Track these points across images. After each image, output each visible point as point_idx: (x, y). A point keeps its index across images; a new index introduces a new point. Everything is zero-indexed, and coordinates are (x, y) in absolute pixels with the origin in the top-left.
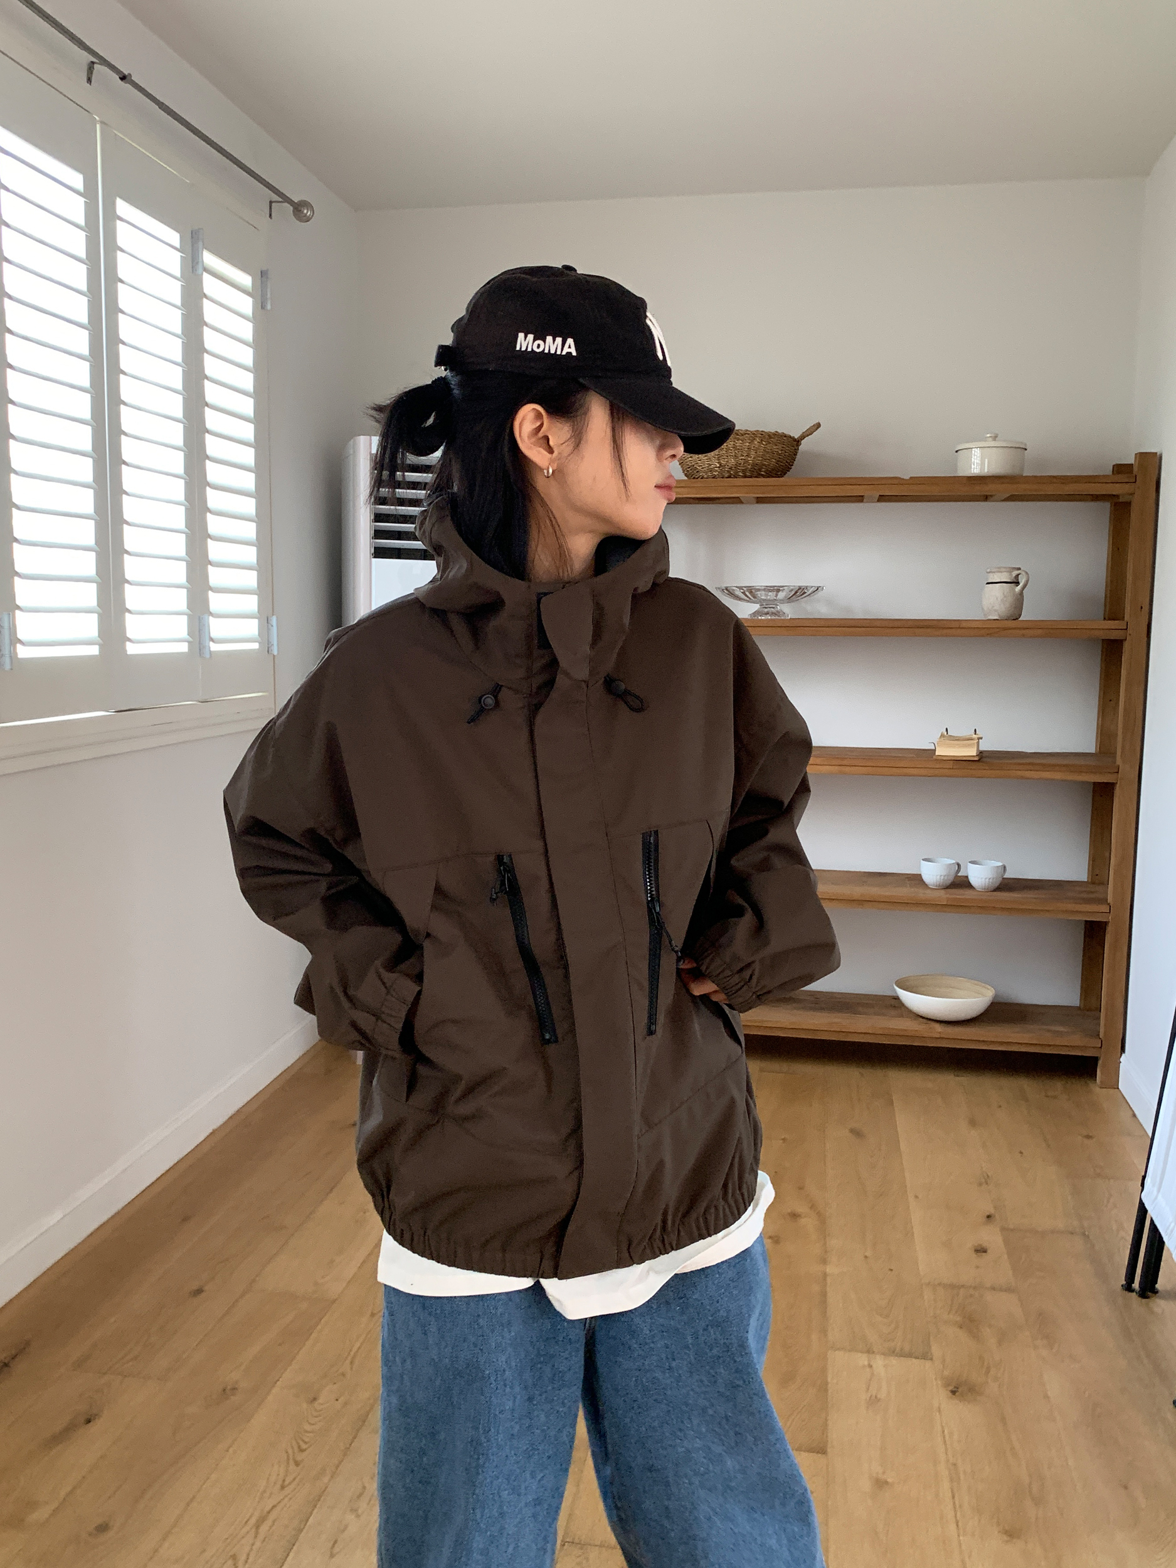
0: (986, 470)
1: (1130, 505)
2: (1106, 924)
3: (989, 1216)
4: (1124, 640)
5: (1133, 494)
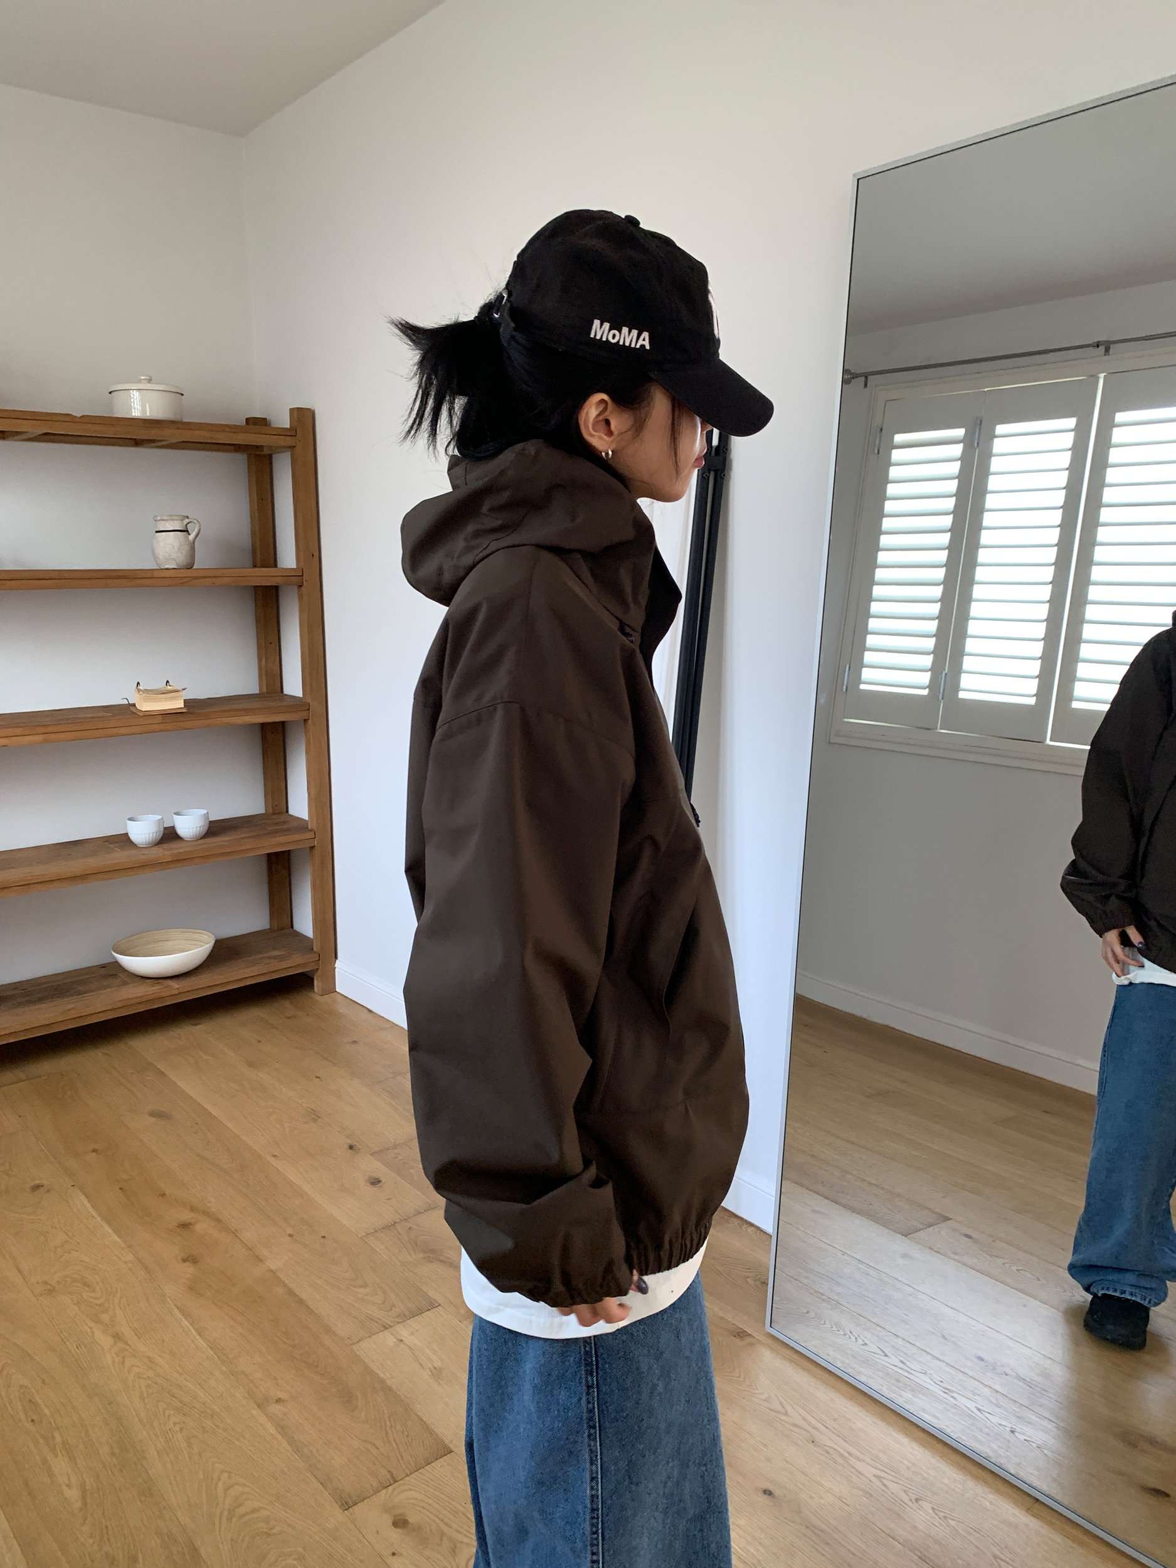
0: (148, 414)
1: (270, 457)
2: (312, 848)
3: (351, 1147)
4: (301, 586)
5: (294, 447)
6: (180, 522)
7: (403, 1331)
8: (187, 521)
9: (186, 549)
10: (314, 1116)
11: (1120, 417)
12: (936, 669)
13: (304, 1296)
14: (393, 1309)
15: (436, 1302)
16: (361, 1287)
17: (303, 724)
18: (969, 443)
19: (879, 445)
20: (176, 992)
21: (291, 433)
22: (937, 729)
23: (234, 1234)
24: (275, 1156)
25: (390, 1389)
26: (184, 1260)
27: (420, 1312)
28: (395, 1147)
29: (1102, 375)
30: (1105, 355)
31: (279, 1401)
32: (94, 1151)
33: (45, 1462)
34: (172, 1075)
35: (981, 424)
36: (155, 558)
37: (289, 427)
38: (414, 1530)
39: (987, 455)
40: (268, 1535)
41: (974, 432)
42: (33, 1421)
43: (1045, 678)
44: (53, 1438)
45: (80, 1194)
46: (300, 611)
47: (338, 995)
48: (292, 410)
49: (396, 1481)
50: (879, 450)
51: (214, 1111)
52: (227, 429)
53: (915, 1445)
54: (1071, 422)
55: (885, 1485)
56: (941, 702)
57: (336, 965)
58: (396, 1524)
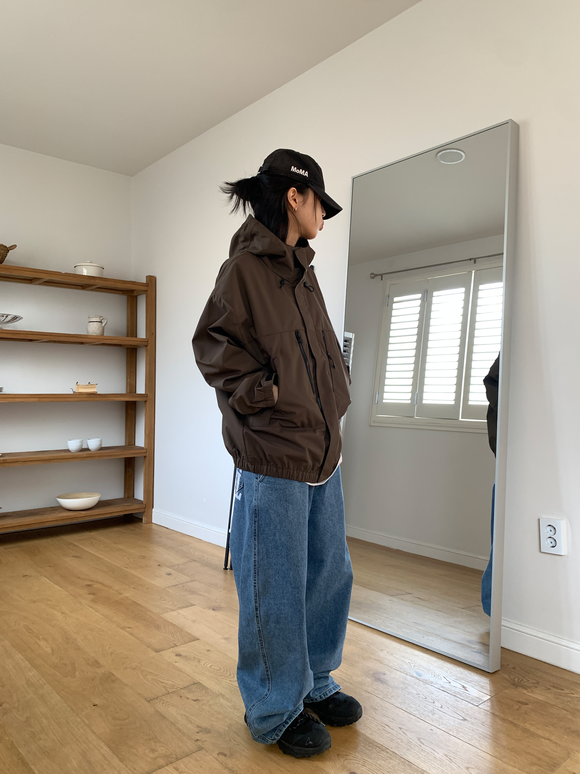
0: (90, 274)
1: (136, 296)
2: (145, 457)
3: (159, 565)
4: (147, 346)
5: (147, 291)
6: (99, 318)
7: (180, 611)
8: (102, 318)
9: (101, 329)
10: (144, 557)
11: (481, 287)
12: (413, 392)
13: (139, 603)
14: (176, 606)
15: (194, 604)
16: (163, 601)
17: (144, 402)
18: (422, 299)
19: (388, 302)
20: (84, 515)
21: (146, 285)
22: (414, 417)
23: (110, 587)
24: (127, 568)
25: (175, 625)
26: (89, 594)
27: (187, 607)
28: (178, 565)
29: (473, 271)
30: (474, 264)
31: (130, 628)
32: (49, 566)
33: (36, 642)
34: (82, 547)
35: (427, 292)
36: (88, 332)
37: (145, 282)
38: (184, 657)
39: (430, 304)
40: (126, 658)
41: (425, 294)
42: (30, 633)
43: (458, 392)
44: (39, 637)
45: (44, 577)
46: (146, 356)
47: (153, 524)
48: (147, 277)
49: (177, 646)
50: (388, 304)
51: (100, 556)
52: (121, 282)
53: (382, 638)
54: (463, 290)
55: (369, 647)
56: (415, 405)
57: (153, 511)
58: (176, 655)
